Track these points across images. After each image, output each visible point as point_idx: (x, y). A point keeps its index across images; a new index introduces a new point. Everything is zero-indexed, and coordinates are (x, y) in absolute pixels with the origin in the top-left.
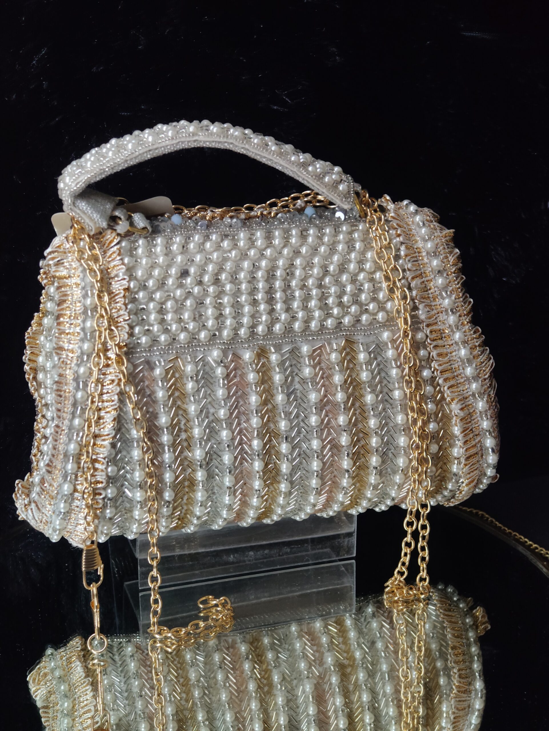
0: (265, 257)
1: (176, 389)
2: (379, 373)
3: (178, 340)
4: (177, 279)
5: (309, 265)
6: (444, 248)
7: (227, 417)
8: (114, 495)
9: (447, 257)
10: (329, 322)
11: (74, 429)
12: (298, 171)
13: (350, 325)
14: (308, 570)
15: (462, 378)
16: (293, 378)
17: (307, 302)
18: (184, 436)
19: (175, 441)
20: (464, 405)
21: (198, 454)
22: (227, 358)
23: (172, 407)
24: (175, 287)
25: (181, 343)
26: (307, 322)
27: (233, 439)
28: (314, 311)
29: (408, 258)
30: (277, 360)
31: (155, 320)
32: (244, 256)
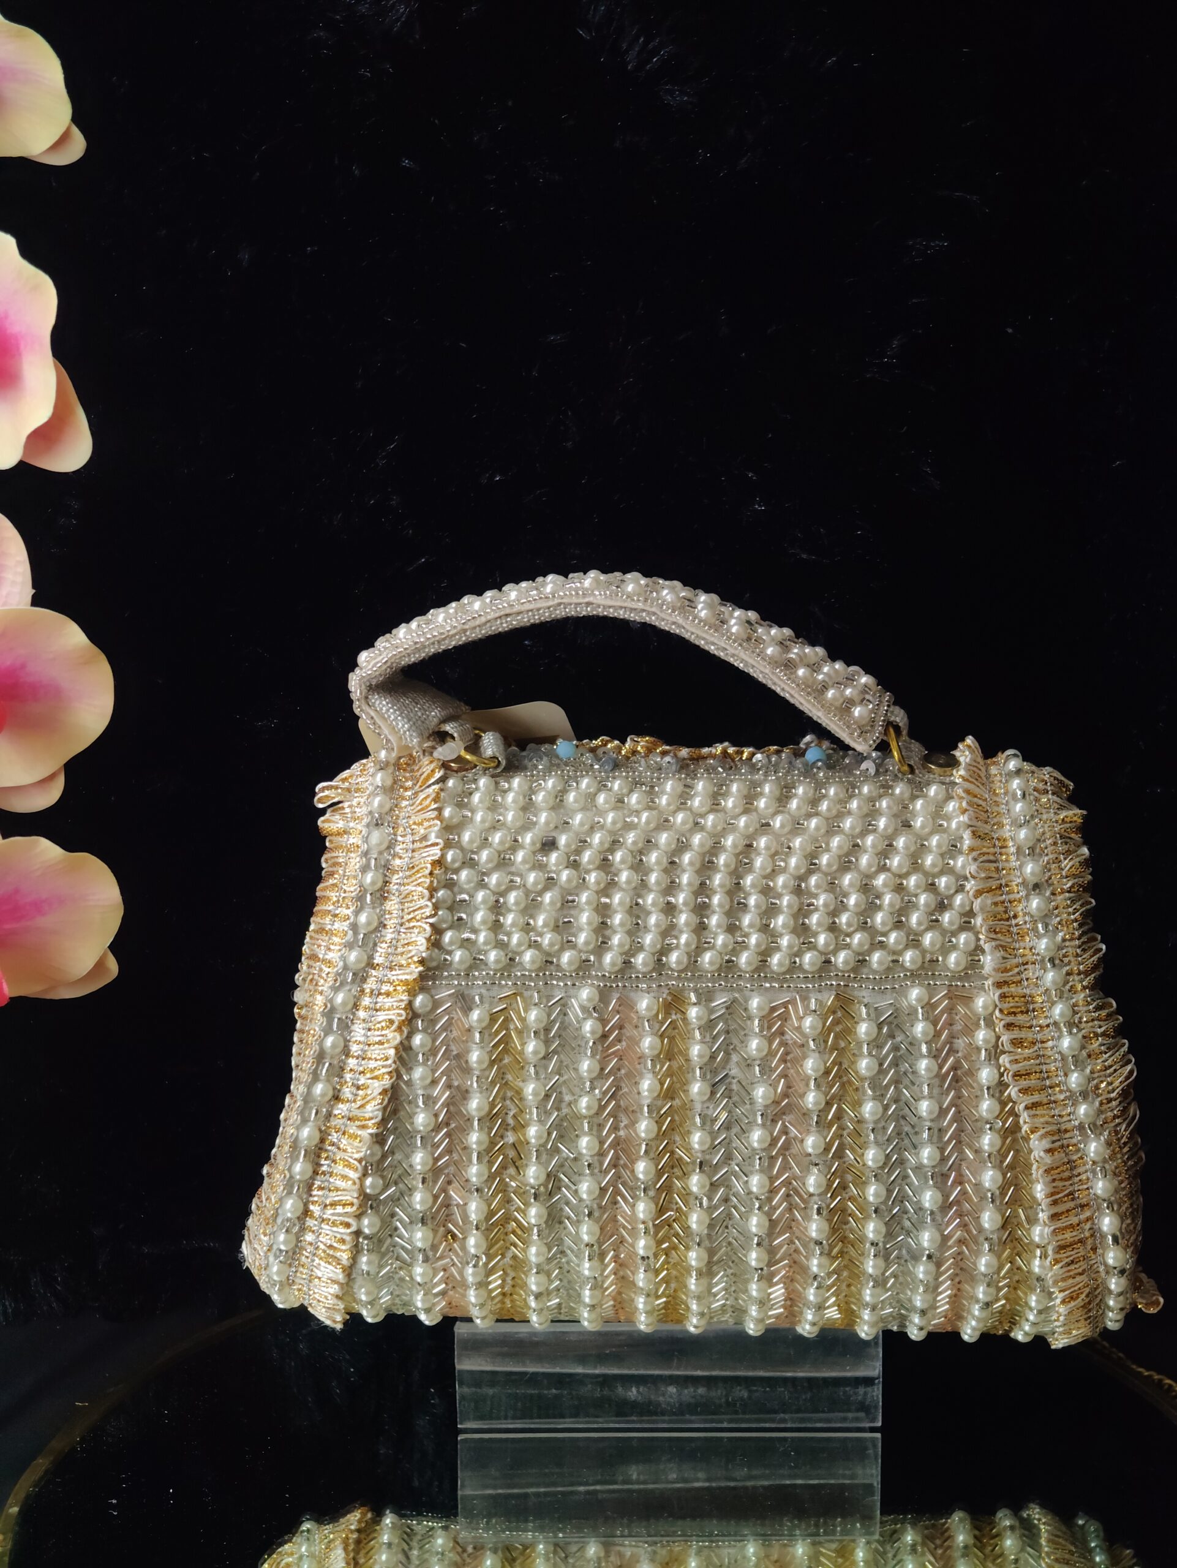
0: (702, 829)
1: (506, 1051)
2: (895, 1064)
3: (520, 963)
4: (534, 853)
5: (782, 851)
6: (1055, 844)
7: (593, 1112)
8: (375, 1230)
9: (1057, 861)
10: (808, 959)
11: (314, 1101)
12: (773, 673)
13: (849, 968)
14: (785, 1439)
15: (1061, 1092)
16: (728, 1054)
17: (769, 918)
18: (510, 1138)
19: (493, 1143)
20: (1058, 1144)
21: (533, 1173)
22: (607, 1004)
23: (493, 1083)
24: (527, 866)
25: (525, 970)
26: (764, 955)
27: (601, 1154)
28: (781, 935)
29: (975, 854)
30: (698, 1018)
31: (484, 922)
32: (664, 824)
